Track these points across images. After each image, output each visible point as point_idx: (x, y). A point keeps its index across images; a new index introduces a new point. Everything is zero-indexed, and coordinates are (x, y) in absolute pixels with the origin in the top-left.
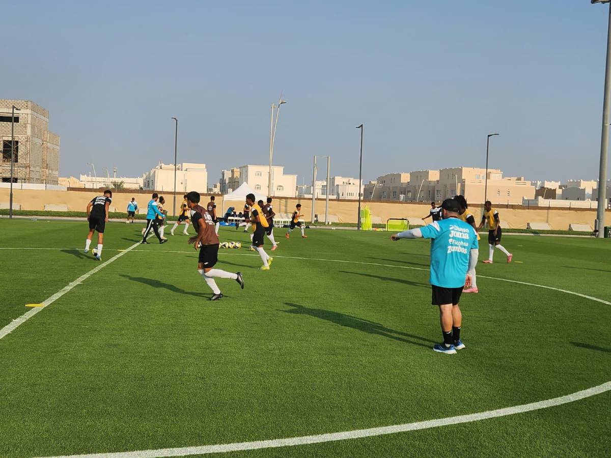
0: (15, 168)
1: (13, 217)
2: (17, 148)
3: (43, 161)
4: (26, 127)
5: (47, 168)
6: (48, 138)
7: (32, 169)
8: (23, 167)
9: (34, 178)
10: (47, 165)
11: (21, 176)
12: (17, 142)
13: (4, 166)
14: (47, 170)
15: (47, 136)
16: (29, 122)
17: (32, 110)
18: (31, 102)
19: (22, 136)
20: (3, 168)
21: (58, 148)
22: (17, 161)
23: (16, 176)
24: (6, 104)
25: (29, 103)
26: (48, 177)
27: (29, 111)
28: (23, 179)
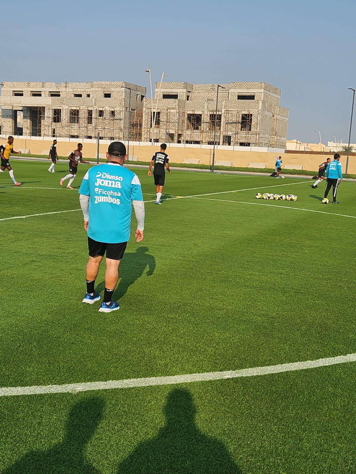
0: (249, 135)
1: (215, 171)
2: (251, 120)
3: (273, 129)
4: (258, 103)
5: (275, 135)
6: (278, 112)
7: (261, 135)
8: (254, 134)
9: (263, 143)
10: (276, 132)
11: (253, 141)
12: (251, 115)
13: (241, 134)
14: (276, 137)
15: (277, 110)
16: (262, 99)
17: (264, 89)
18: (265, 83)
19: (255, 110)
20: (241, 135)
21: (287, 119)
22: (250, 130)
23: (249, 142)
24: (246, 85)
25: (263, 84)
26: (276, 142)
27: (262, 91)
28: (254, 144)
